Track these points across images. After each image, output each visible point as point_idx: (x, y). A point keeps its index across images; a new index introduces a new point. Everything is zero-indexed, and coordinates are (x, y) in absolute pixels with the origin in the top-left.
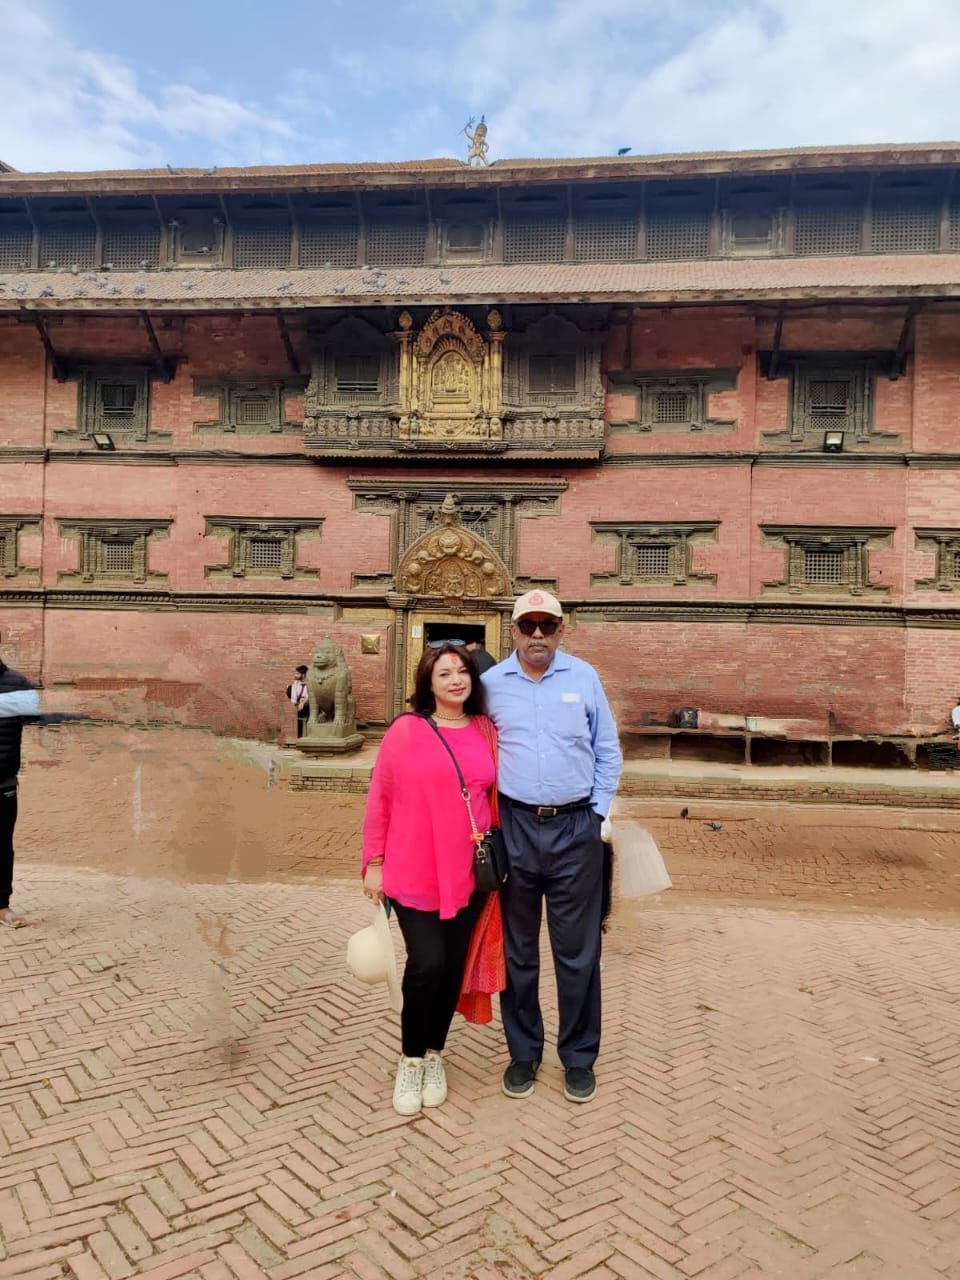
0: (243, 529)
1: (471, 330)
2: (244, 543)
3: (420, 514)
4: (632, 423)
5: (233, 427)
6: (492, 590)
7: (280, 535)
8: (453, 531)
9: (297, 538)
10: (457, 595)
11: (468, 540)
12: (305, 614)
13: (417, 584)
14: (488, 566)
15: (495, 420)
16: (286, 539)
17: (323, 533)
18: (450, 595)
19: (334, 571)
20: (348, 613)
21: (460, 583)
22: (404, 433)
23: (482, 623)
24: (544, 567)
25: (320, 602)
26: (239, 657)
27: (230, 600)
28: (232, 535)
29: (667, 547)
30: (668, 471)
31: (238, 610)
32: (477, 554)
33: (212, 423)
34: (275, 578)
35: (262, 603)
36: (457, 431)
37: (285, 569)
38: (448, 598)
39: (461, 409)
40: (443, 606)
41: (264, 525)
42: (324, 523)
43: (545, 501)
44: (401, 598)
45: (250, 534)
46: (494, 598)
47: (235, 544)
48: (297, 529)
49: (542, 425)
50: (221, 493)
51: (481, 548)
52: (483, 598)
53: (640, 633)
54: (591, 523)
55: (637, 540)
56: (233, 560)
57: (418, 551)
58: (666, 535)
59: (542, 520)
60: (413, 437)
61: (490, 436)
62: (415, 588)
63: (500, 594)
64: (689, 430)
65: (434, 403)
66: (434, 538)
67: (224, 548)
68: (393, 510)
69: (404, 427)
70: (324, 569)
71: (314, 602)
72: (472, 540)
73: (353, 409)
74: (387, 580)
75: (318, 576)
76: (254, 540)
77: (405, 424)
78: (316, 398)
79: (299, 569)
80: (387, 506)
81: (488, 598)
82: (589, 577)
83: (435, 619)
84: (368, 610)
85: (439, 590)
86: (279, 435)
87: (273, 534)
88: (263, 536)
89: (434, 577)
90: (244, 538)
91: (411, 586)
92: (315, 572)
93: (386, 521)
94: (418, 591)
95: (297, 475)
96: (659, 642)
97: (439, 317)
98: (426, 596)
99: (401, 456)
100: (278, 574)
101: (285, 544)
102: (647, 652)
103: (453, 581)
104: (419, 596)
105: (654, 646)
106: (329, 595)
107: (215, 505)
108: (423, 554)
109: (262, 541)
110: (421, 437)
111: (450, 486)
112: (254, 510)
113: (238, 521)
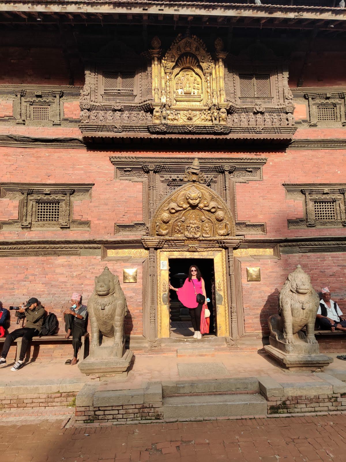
0: (30, 193)
1: (204, 50)
2: (30, 203)
3: (162, 181)
4: (304, 121)
5: (24, 121)
6: (222, 232)
7: (59, 197)
8: (196, 187)
9: (72, 199)
10: (196, 236)
11: (207, 194)
12: (79, 255)
13: (166, 229)
14: (220, 214)
15: (223, 110)
16: (64, 200)
17: (93, 195)
18: (191, 236)
19: (101, 222)
20: (111, 253)
21: (198, 228)
22: (157, 119)
23: (211, 257)
24: (256, 216)
25: (91, 245)
26: (25, 290)
27: (19, 246)
28: (22, 197)
29: (334, 201)
30: (331, 151)
31: (25, 254)
32: (212, 204)
33: (7, 118)
34: (55, 228)
35: (45, 248)
36: (194, 119)
37: (62, 221)
38: (189, 239)
39: (196, 105)
40: (183, 246)
41: (47, 190)
42: (94, 188)
43: (251, 172)
44: (153, 240)
45: (35, 197)
46: (223, 237)
47: (24, 204)
48: (73, 192)
49: (253, 116)
50: (13, 166)
51: (216, 200)
52: (215, 238)
53: (325, 260)
54: (283, 185)
55: (315, 196)
56: (22, 216)
57: (169, 203)
58: (333, 193)
59: (251, 183)
60: (164, 122)
61: (219, 121)
62: (164, 232)
63: (228, 235)
64: (341, 126)
65: (177, 101)
66: (182, 193)
67: (15, 207)
68: (145, 178)
69: (158, 114)
70: (95, 222)
71: (87, 245)
72: (210, 195)
73: (118, 104)
74: (142, 227)
75: (89, 227)
76: (38, 202)
77: (157, 112)
78: (89, 97)
79: (74, 222)
80: (139, 176)
81: (217, 237)
82: (287, 222)
83: (176, 255)
84: (126, 250)
85: (182, 233)
86: (59, 127)
87: (53, 196)
88: (45, 198)
89: (179, 223)
90: (31, 200)
91: (162, 231)
92: (87, 223)
93: (139, 186)
94: (167, 234)
95: (72, 154)
96: (338, 266)
97: (182, 39)
98: (173, 238)
99: (154, 136)
100: (58, 226)
101: (63, 204)
102: (331, 273)
103: (193, 226)
104: (167, 237)
105: (335, 269)
106: (98, 239)
107: (8, 175)
108: (173, 205)
109: (45, 202)
110: (169, 122)
111: (186, 161)
112: (39, 180)
113: (27, 187)
